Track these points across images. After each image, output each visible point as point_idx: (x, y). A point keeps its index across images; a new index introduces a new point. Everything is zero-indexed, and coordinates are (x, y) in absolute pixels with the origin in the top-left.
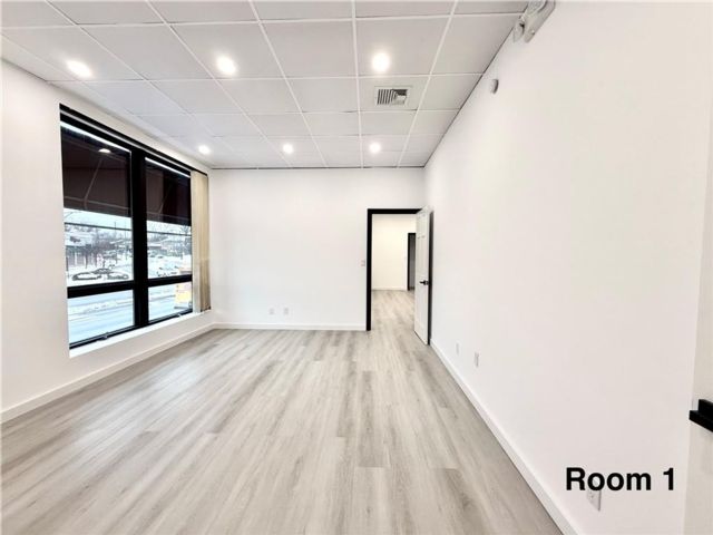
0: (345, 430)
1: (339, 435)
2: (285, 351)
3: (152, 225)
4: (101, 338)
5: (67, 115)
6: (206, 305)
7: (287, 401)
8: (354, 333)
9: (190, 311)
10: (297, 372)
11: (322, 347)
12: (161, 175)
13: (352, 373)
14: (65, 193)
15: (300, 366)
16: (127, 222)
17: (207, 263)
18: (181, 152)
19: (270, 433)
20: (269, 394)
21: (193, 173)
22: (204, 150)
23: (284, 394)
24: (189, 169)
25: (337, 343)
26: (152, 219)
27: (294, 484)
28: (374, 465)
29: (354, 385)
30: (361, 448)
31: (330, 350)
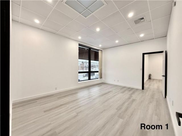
0: (119, 109)
1: (116, 109)
2: (115, 89)
3: (92, 61)
4: (83, 81)
5: (80, 45)
6: (101, 77)
7: (109, 99)
8: (137, 89)
9: (98, 78)
10: (115, 94)
11: (125, 91)
12: (94, 52)
13: (129, 98)
14: (79, 57)
15: (117, 93)
16: (88, 61)
17: (102, 68)
18: (96, 47)
19: (102, 103)
20: (106, 97)
21: (99, 51)
22: (100, 46)
23: (109, 98)
24: (98, 50)
25: (130, 91)
26: (92, 60)
27: (101, 113)
28: (121, 118)
29: (128, 101)
30: (120, 114)
31: (126, 92)
